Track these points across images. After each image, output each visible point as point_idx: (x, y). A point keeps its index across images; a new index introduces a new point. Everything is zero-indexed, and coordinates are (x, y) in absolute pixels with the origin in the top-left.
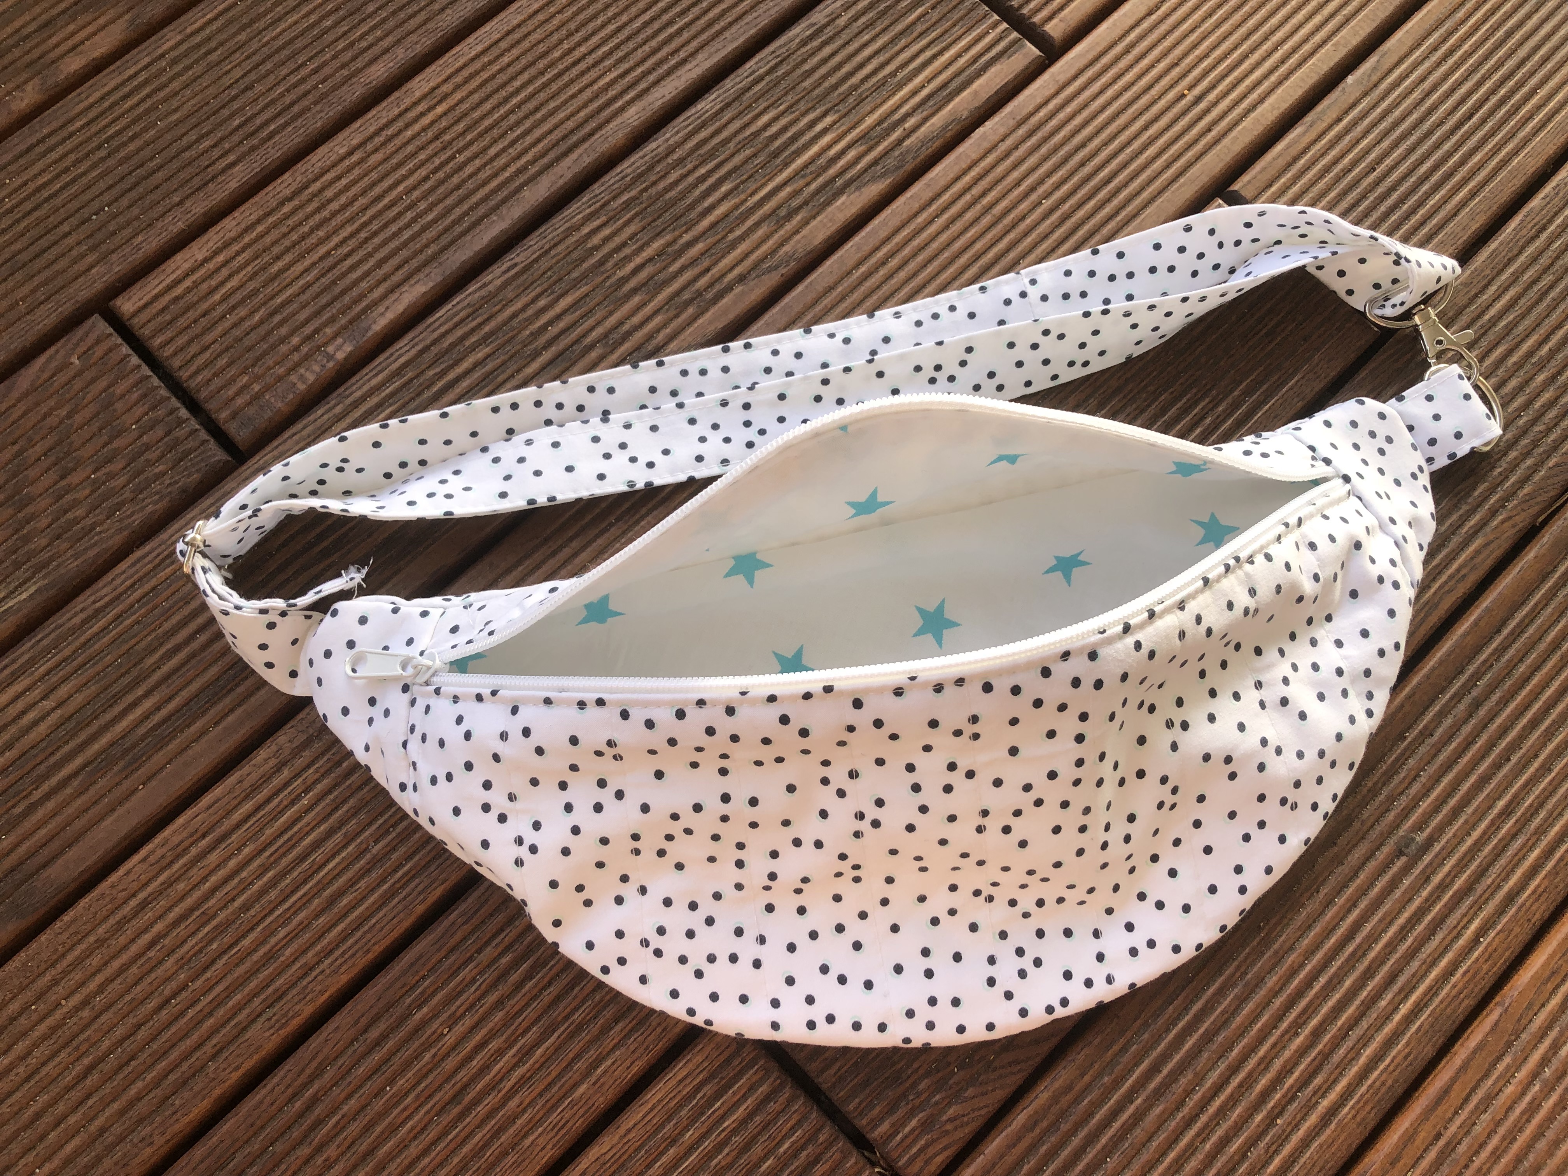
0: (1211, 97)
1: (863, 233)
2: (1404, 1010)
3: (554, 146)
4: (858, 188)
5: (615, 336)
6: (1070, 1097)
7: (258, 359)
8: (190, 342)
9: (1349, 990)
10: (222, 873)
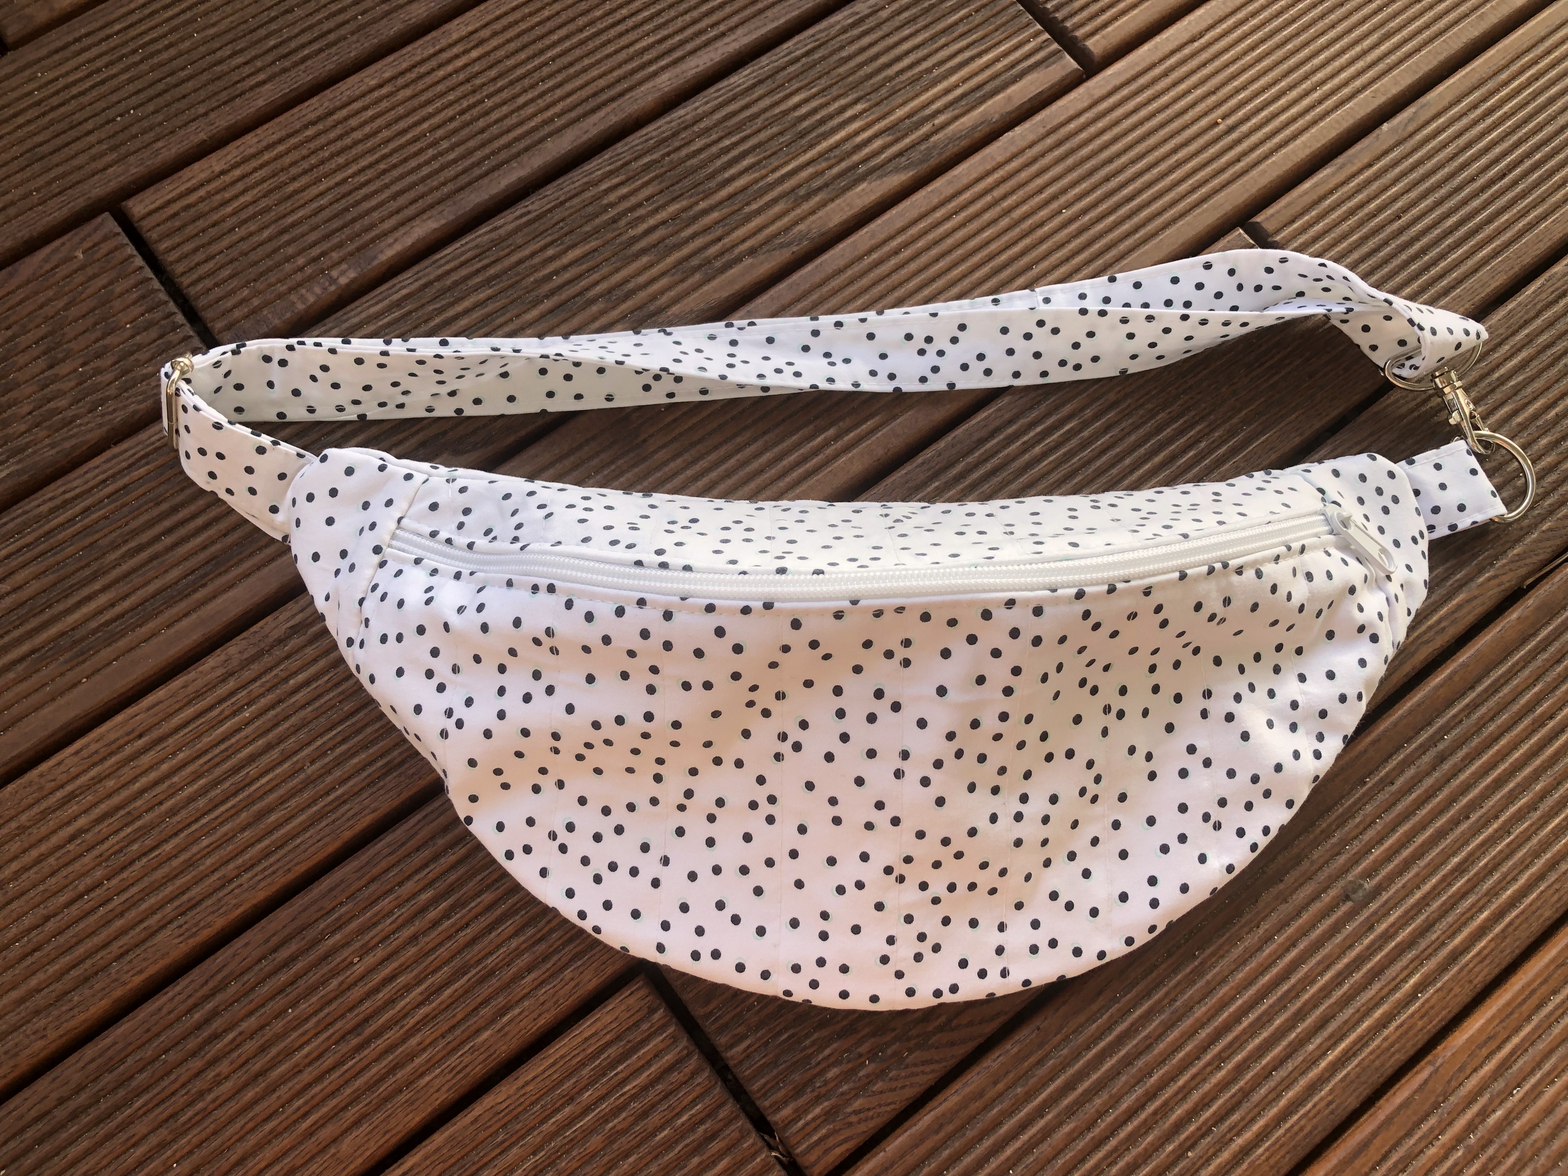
0: (1245, 128)
1: (879, 221)
2: (1331, 1056)
3: (582, 102)
4: (880, 177)
5: (619, 293)
6: (978, 1104)
7: (262, 274)
8: (196, 250)
9: (1277, 1029)
10: (153, 776)
